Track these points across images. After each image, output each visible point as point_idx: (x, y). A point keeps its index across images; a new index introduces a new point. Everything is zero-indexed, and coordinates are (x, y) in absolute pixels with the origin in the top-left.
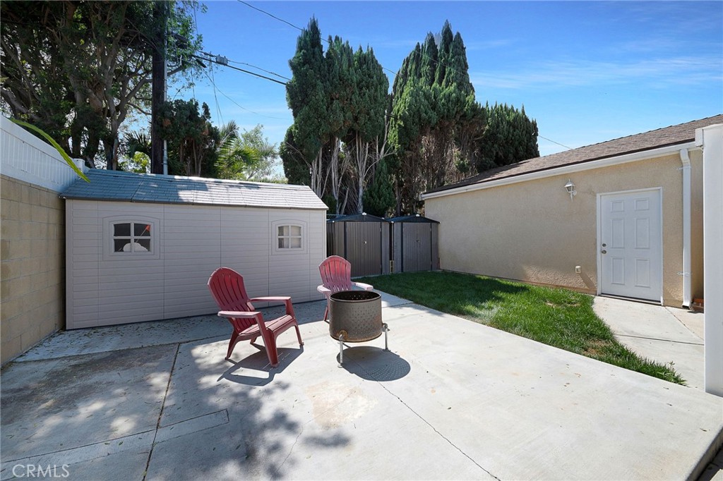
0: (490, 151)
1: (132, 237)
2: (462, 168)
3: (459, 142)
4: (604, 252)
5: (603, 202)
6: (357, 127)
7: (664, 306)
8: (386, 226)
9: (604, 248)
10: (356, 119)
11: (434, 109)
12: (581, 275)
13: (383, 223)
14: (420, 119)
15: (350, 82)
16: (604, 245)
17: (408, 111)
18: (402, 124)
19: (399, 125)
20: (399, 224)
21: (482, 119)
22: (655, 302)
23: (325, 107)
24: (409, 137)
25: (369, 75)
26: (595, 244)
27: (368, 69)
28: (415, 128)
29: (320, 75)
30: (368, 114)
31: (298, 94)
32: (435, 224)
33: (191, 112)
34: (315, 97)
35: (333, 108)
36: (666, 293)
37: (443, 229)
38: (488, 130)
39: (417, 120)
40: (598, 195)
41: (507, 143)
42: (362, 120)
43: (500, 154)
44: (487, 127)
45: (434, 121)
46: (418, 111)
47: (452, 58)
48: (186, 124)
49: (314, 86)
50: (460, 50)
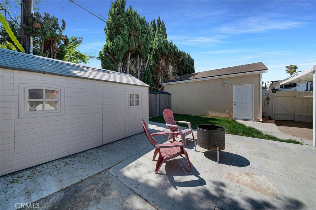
0: (182, 68)
1: (44, 99)
2: (174, 74)
3: (172, 64)
4: (235, 105)
5: (235, 88)
6: (139, 50)
7: (254, 121)
8: (154, 95)
9: (235, 104)
10: (139, 47)
11: (166, 48)
12: (228, 113)
13: (154, 94)
14: (162, 51)
15: (138, 29)
16: (235, 103)
17: (158, 47)
18: (154, 52)
19: (153, 53)
20: (159, 95)
21: (180, 56)
22: (251, 120)
23: (127, 38)
24: (157, 59)
25: (144, 28)
26: (233, 102)
27: (144, 25)
28: (160, 55)
29: (125, 22)
30: (144, 45)
31: (114, 28)
32: (170, 95)
33: (54, 23)
34: (124, 32)
35: (131, 39)
36: (255, 118)
37: (173, 97)
38: (181, 61)
39: (161, 52)
40: (233, 86)
41: (186, 66)
42: (142, 47)
43: (184, 70)
44: (181, 59)
45: (167, 53)
46: (161, 48)
47: (161, 30)
48: (50, 29)
49: (123, 27)
50: (164, 28)
